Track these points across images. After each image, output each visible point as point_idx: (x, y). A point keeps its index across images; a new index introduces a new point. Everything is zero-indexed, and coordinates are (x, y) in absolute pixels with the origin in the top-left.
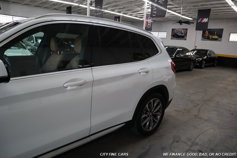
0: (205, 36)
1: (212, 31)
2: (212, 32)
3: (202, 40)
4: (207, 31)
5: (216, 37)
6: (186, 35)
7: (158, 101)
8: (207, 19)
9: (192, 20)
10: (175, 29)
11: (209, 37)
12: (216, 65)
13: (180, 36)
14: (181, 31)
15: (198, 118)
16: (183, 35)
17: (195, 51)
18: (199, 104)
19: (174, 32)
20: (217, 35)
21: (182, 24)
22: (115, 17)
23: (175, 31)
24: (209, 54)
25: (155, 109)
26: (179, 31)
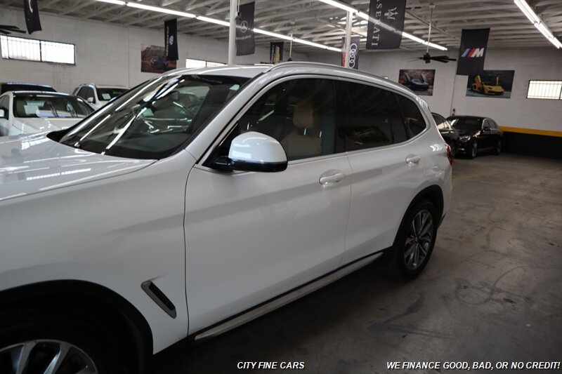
0: (475, 86)
1: (490, 75)
2: (490, 78)
3: (467, 95)
4: (479, 77)
5: (498, 89)
6: (432, 85)
7: (429, 214)
8: (483, 49)
9: (445, 51)
10: (407, 71)
11: (483, 88)
12: (499, 150)
13: (419, 86)
14: (421, 76)
15: (490, 251)
16: (425, 83)
17: (454, 121)
18: (484, 228)
19: (403, 77)
20: (501, 84)
21: (429, 62)
22: (272, 44)
23: (407, 74)
24: (485, 128)
25: (423, 230)
26: (415, 74)
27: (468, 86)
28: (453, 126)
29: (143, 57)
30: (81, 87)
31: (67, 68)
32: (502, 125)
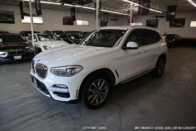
0: (172, 24)
2: (177, 21)
3: (170, 27)
4: (173, 21)
5: (180, 24)
6: (158, 24)
7: (163, 61)
9: (162, 13)
10: (149, 20)
11: (175, 24)
12: (181, 45)
13: (153, 25)
14: (154, 22)
15: (179, 71)
16: (155, 24)
17: (165, 36)
22: (104, 13)
23: (149, 21)
24: (176, 38)
25: (161, 65)
26: (152, 21)
27: (170, 24)
28: (165, 38)
29: (63, 20)
30: (46, 31)
31: (41, 25)
32: (182, 37)
